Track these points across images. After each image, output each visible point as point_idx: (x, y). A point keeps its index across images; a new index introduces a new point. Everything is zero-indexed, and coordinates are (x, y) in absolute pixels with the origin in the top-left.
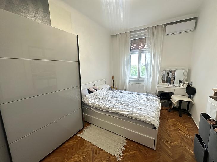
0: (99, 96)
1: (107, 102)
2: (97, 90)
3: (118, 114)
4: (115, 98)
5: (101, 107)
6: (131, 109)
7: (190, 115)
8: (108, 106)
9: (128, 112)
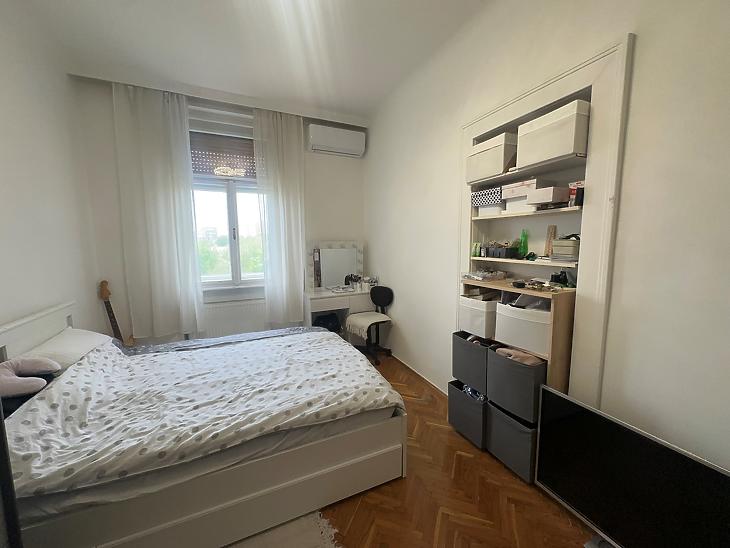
0: (92, 404)
1: (180, 412)
2: (50, 376)
3: (278, 433)
4: (197, 381)
5: (161, 454)
6: (306, 390)
7: (388, 353)
8: (203, 426)
9: (310, 404)
